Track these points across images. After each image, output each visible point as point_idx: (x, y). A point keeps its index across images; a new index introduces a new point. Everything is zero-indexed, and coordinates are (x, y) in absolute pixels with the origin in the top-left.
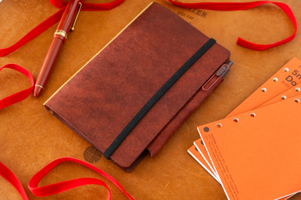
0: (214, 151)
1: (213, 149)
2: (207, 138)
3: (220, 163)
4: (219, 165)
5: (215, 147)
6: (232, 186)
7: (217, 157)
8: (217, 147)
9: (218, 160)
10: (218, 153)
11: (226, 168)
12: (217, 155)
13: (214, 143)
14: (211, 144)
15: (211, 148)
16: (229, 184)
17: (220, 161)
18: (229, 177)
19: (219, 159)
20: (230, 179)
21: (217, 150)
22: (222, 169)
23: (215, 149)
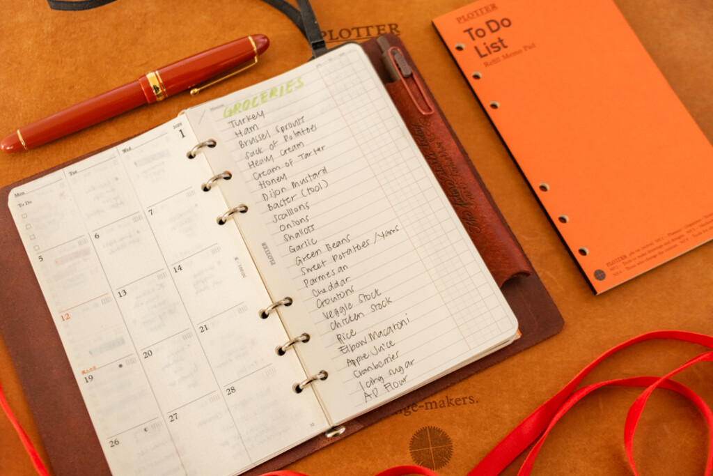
0: (644, 258)
1: (640, 260)
2: (617, 273)
3: (667, 247)
4: (670, 249)
5: (633, 256)
6: (708, 223)
7: (655, 252)
8: (631, 254)
9: (660, 250)
10: (646, 251)
11: (673, 234)
12: (649, 252)
13: (626, 260)
14: (628, 265)
15: (638, 264)
16: (704, 228)
17: (661, 247)
18: (690, 228)
19: (658, 248)
20: (694, 226)
21: (640, 253)
22: (677, 242)
23: (639, 257)
